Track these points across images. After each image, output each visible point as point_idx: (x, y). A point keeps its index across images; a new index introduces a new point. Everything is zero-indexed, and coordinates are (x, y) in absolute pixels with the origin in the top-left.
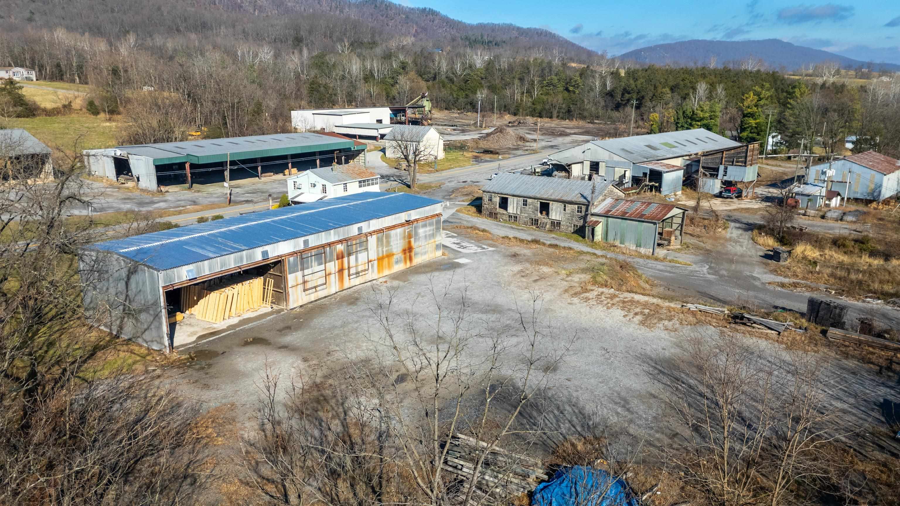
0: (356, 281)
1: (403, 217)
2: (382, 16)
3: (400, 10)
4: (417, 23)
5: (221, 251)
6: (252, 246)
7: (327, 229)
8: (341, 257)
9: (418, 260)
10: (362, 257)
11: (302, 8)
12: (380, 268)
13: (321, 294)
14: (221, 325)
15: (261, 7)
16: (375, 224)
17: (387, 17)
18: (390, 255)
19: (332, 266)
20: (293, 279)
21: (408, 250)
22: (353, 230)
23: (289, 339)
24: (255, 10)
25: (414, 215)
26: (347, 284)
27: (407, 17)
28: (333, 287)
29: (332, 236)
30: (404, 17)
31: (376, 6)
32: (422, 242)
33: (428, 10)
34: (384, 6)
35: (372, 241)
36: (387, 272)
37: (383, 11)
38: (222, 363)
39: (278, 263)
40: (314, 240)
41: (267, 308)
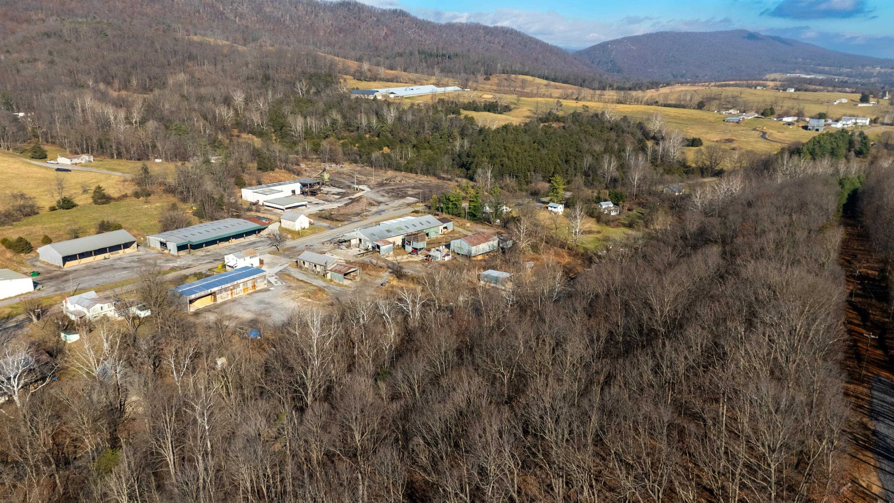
0: (236, 296)
1: (252, 277)
2: (355, 18)
3: (371, 11)
4: (387, 26)
5: (201, 291)
6: (208, 289)
7: (227, 283)
8: (231, 290)
9: (257, 289)
10: (238, 289)
11: (280, 13)
12: (244, 292)
13: (226, 299)
14: (201, 307)
15: (241, 14)
16: (242, 280)
17: (359, 19)
18: (247, 288)
19: (229, 292)
20: (218, 296)
21: (254, 286)
22: (235, 283)
23: (216, 310)
24: (236, 17)
25: (255, 276)
26: (234, 296)
27: (378, 20)
28: (230, 297)
29: (229, 285)
30: (375, 19)
31: (349, 9)
32: (259, 284)
33: (398, 11)
34: (357, 8)
35: (241, 285)
36: (246, 293)
37: (355, 13)
38: (200, 315)
39: (214, 293)
40: (223, 286)
41: (212, 303)
